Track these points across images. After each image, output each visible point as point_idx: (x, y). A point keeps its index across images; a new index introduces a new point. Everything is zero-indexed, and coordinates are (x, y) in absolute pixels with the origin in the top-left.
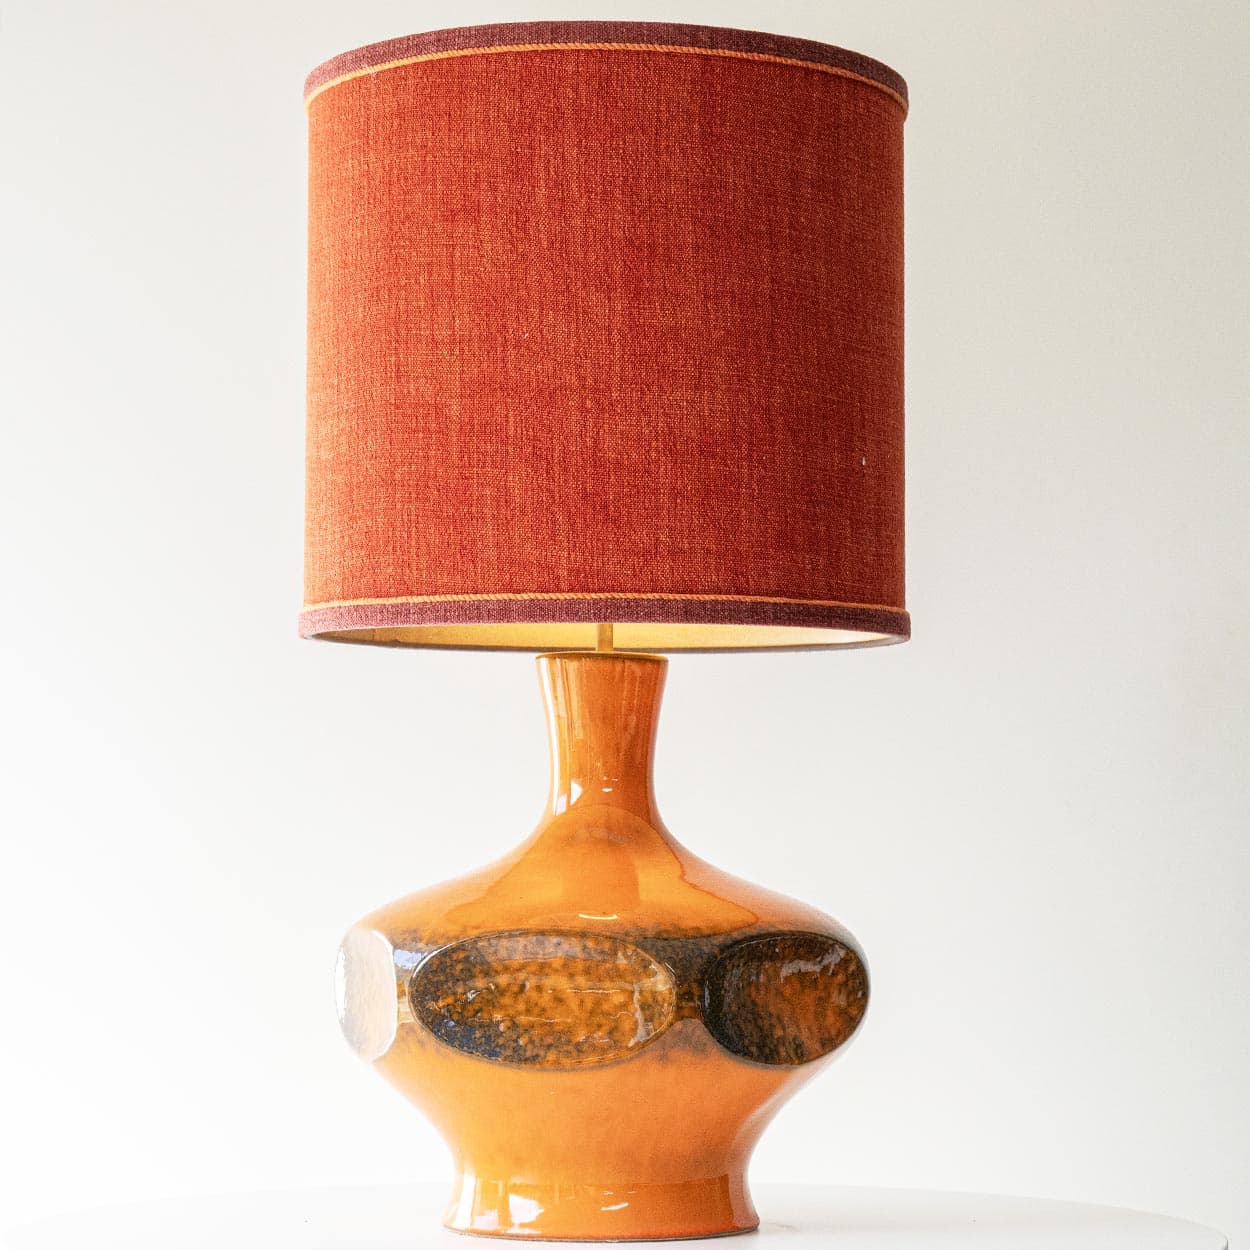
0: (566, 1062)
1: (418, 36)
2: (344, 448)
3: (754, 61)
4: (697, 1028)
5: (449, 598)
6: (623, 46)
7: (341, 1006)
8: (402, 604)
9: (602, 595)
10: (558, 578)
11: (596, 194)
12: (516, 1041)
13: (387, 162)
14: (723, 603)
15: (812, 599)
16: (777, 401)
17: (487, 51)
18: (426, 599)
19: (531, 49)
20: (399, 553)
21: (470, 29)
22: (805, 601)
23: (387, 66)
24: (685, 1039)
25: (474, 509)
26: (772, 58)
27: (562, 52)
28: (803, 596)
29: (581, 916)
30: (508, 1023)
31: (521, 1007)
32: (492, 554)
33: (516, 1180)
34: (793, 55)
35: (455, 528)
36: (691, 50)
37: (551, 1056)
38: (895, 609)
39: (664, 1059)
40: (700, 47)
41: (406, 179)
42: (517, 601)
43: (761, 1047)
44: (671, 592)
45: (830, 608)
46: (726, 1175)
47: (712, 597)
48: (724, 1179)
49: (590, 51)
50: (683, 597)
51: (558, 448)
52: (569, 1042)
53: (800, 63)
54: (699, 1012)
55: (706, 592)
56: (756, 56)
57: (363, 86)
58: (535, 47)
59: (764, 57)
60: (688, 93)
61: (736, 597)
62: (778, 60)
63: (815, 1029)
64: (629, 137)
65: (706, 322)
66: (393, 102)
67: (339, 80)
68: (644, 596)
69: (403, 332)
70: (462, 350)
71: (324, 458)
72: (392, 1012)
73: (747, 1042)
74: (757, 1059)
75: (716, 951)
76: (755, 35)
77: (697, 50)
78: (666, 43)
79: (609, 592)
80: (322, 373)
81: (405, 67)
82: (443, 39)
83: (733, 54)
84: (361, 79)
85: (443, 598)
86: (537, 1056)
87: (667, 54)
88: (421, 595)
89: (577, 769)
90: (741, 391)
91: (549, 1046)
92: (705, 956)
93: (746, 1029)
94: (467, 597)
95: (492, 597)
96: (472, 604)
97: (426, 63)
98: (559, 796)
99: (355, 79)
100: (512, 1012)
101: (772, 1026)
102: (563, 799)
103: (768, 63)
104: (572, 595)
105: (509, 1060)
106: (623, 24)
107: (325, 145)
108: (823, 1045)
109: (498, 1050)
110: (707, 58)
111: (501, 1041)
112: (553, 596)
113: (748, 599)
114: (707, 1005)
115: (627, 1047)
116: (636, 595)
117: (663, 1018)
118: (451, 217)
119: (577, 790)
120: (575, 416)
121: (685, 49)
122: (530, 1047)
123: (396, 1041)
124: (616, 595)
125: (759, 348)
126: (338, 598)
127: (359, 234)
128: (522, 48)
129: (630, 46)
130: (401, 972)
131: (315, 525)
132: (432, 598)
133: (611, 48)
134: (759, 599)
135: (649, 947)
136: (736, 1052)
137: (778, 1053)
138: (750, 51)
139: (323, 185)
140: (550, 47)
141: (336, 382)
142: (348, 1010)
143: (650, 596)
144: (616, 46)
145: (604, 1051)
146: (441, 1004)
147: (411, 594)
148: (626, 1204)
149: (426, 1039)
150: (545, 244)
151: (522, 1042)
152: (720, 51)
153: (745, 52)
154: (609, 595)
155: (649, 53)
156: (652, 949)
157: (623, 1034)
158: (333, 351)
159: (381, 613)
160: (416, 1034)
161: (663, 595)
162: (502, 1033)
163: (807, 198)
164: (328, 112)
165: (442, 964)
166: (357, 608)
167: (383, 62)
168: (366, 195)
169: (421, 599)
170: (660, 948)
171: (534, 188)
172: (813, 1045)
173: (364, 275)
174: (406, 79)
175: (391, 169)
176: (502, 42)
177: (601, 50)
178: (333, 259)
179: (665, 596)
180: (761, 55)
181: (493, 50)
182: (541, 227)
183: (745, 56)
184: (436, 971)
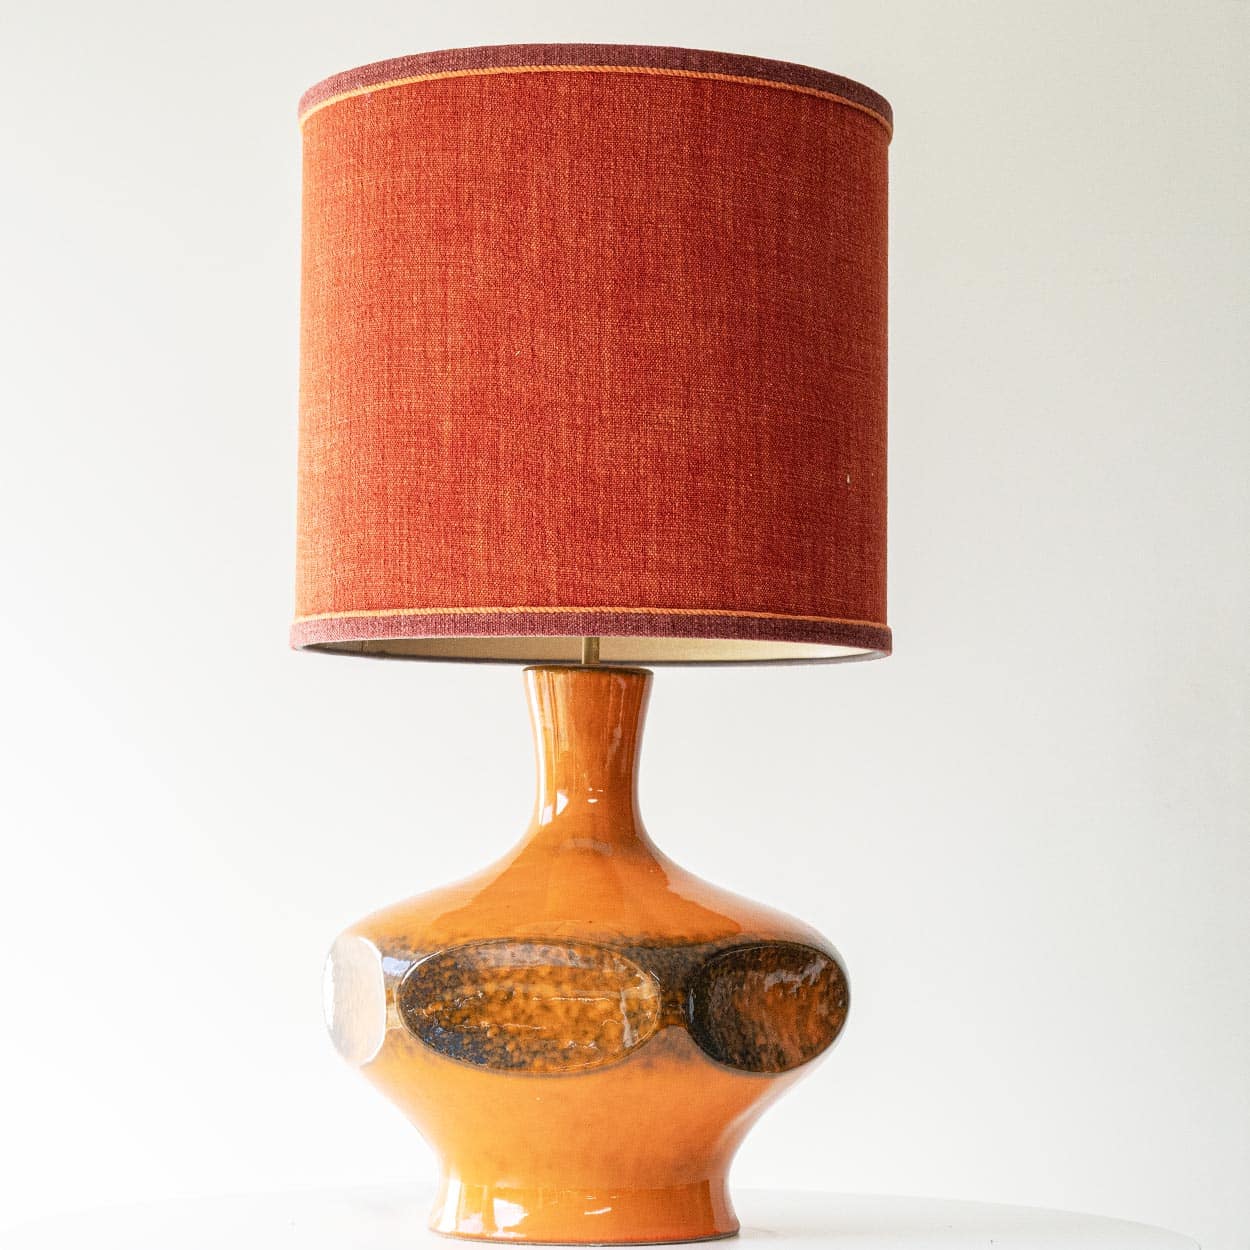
0: (553, 1068)
1: (413, 57)
2: (336, 463)
3: (743, 85)
4: (681, 1036)
5: (440, 611)
6: (614, 69)
7: (330, 1013)
8: (393, 617)
9: (591, 610)
10: (548, 591)
11: (587, 215)
12: (504, 1048)
13: (381, 182)
14: (709, 617)
15: (797, 614)
16: (764, 419)
17: (481, 72)
18: (417, 611)
19: (524, 71)
20: (390, 566)
21: (464, 51)
22: (790, 617)
23: (380, 87)
24: (669, 1047)
26: (761, 82)
27: (555, 74)
28: (788, 611)
30: (496, 1030)
31: (508, 1013)
33: (502, 1184)
34: (782, 79)
36: (682, 73)
37: (538, 1063)
38: (877, 625)
39: (648, 1066)
40: (690, 70)
42: (507, 614)
43: (743, 1055)
44: (658, 606)
45: (815, 624)
46: (708, 1181)
47: (699, 612)
48: (705, 1185)
49: (583, 73)
50: (671, 611)
52: (555, 1048)
53: (789, 87)
54: (683, 1020)
55: (694, 607)
56: (745, 80)
57: (358, 106)
58: (527, 69)
59: (755, 81)
61: (723, 612)
62: (767, 83)
63: (796, 1037)
64: (621, 158)
65: (694, 341)
66: (387, 122)
67: (333, 100)
68: (632, 610)
69: (396, 348)
71: (316, 472)
72: (380, 1018)
73: (730, 1051)
74: (739, 1067)
75: (700, 960)
76: (745, 59)
77: (688, 74)
78: (658, 67)
79: (597, 606)
80: (314, 388)
81: (400, 87)
82: (437, 60)
83: (723, 77)
84: (356, 99)
85: (433, 611)
86: (524, 1062)
87: (658, 77)
88: (412, 607)
89: (563, 780)
90: (729, 409)
91: (535, 1053)
92: (690, 966)
93: (730, 1035)
94: (457, 611)
95: (482, 610)
97: (420, 83)
98: (545, 806)
99: (350, 99)
100: (498, 1019)
101: (755, 1035)
102: (549, 810)
103: (757, 87)
104: (562, 609)
105: (496, 1066)
106: (615, 47)
107: (318, 164)
108: (804, 1054)
109: (485, 1056)
110: (697, 81)
111: (488, 1047)
112: (542, 609)
113: (734, 613)
114: (691, 1013)
115: (612, 1053)
116: (625, 609)
117: (648, 1026)
118: (443, 234)
119: (563, 801)
120: (564, 432)
121: (676, 72)
122: (516, 1054)
123: (385, 1046)
124: (605, 609)
125: (746, 368)
126: (330, 610)
127: (353, 252)
128: (514, 70)
129: (622, 69)
130: (389, 979)
131: (308, 536)
132: (423, 611)
133: (603, 70)
134: (744, 613)
135: (634, 955)
136: (719, 1059)
137: (760, 1060)
138: (739, 75)
139: (317, 204)
140: (543, 68)
141: (328, 397)
142: (337, 1016)
143: (638, 610)
144: (607, 68)
145: (590, 1057)
146: (430, 1010)
147: (402, 606)
148: (609, 1209)
149: (414, 1045)
150: (537, 264)
151: (509, 1048)
152: (710, 74)
153: (736, 76)
154: (598, 609)
155: (640, 75)
156: (637, 957)
157: (609, 1041)
158: (326, 367)
159: (373, 625)
160: (404, 1040)
161: (651, 609)
162: (490, 1040)
163: (794, 220)
164: (323, 131)
165: (430, 971)
166: (348, 620)
167: (378, 82)
168: (360, 214)
169: (412, 612)
170: (646, 957)
171: (526, 208)
172: (794, 1053)
173: (357, 293)
174: (400, 99)
175: (385, 188)
176: (496, 63)
177: (592, 73)
178: (327, 277)
179: (653, 610)
180: (750, 79)
181: (486, 72)
182: (533, 246)
183: (734, 79)
184: (424, 978)
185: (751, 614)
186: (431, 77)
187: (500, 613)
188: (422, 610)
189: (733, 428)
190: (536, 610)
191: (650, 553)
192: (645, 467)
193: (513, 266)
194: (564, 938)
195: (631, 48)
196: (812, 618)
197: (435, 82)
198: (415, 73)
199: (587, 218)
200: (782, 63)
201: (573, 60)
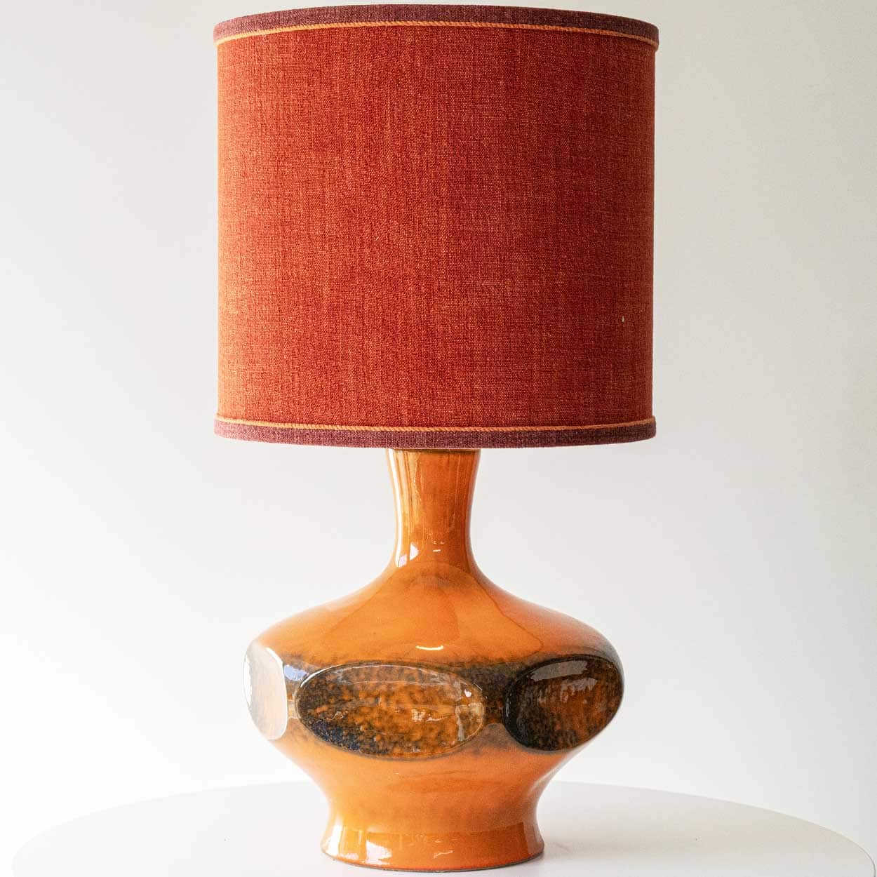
0: (407, 754)
2: (245, 309)
3: (545, 31)
4: (500, 730)
5: (322, 427)
6: (448, 23)
8: (288, 430)
9: (432, 429)
10: (401, 415)
11: (428, 135)
12: (372, 739)
13: (275, 103)
14: (520, 433)
15: (584, 425)
16: (560, 283)
17: (348, 25)
18: (305, 426)
19: (380, 25)
20: (286, 391)
21: (335, 8)
22: (579, 427)
23: (273, 31)
24: (492, 740)
25: (340, 364)
26: (558, 28)
27: (403, 28)
28: (578, 423)
29: (418, 647)
30: (366, 726)
31: (375, 714)
32: (353, 397)
33: (371, 829)
34: (574, 25)
35: (327, 377)
36: (498, 25)
37: (397, 750)
38: (645, 421)
39: (476, 752)
40: (505, 23)
41: (289, 117)
42: (371, 432)
43: (545, 740)
44: (482, 426)
45: (598, 431)
46: (522, 823)
47: (512, 429)
48: (521, 825)
49: (424, 27)
50: (491, 429)
51: (400, 321)
52: (409, 740)
53: (579, 30)
54: (502, 719)
55: (508, 425)
56: (547, 28)
57: (257, 43)
58: (383, 23)
59: (552, 28)
60: (496, 57)
61: (530, 428)
62: (562, 29)
63: (584, 721)
64: (452, 92)
66: (279, 58)
67: (239, 36)
68: (463, 429)
69: (288, 230)
70: (330, 247)
71: (231, 313)
72: (283, 710)
73: (536, 737)
74: (542, 748)
75: (513, 676)
76: (546, 11)
77: (503, 25)
78: (480, 20)
79: (438, 426)
80: (229, 249)
81: (288, 33)
82: (316, 14)
83: (529, 26)
84: (256, 38)
85: (317, 427)
86: (387, 750)
87: (481, 29)
88: (302, 423)
90: (534, 278)
91: (395, 743)
92: (506, 681)
93: (536, 728)
94: (335, 428)
95: (353, 428)
96: (339, 433)
97: (303, 31)
98: (401, 553)
99: (251, 37)
100: (368, 718)
101: (554, 724)
103: (556, 32)
104: (411, 429)
105: (367, 752)
106: (448, 7)
107: (229, 82)
108: (590, 732)
109: (358, 745)
110: (510, 30)
111: (361, 738)
112: (397, 429)
113: (538, 429)
114: (507, 715)
115: (450, 745)
116: (457, 429)
117: (476, 726)
118: (322, 148)
121: (494, 25)
122: (382, 743)
123: (287, 733)
124: (443, 429)
125: (547, 245)
126: (242, 418)
127: (255, 154)
128: (373, 24)
129: (453, 24)
130: (290, 686)
131: (226, 362)
132: (310, 427)
133: (439, 25)
134: (546, 428)
135: (466, 675)
136: (528, 745)
137: (558, 743)
138: (541, 24)
139: (228, 111)
140: (394, 24)
141: (239, 259)
142: (253, 697)
143: (467, 429)
144: (442, 23)
145: (434, 747)
146: (318, 710)
147: (295, 422)
149: (308, 735)
150: (391, 171)
151: (375, 739)
152: (520, 25)
153: (538, 25)
154: (437, 429)
155: (467, 28)
156: (468, 677)
157: (448, 735)
158: (237, 237)
159: (274, 433)
160: (300, 731)
161: (476, 428)
162: (362, 732)
163: (583, 131)
164: (231, 57)
165: (318, 683)
166: (256, 428)
167: (271, 28)
168: (260, 126)
169: (302, 426)
170: (474, 676)
171: (382, 129)
172: (583, 732)
173: (259, 185)
174: (288, 42)
175: (278, 108)
176: (359, 19)
177: (431, 27)
178: (236, 168)
179: (478, 429)
180: (550, 27)
181: (352, 25)
182: (388, 158)
183: (538, 28)
184: (315, 688)
185: (550, 428)
186: (310, 27)
187: (366, 431)
188: (309, 425)
189: (537, 292)
190: (392, 429)
191: (476, 386)
192: (472, 323)
193: (373, 173)
194: (415, 662)
195: (460, 7)
196: (595, 427)
197: (314, 31)
198: (299, 24)
199: (428, 138)
200: (574, 12)
201: (417, 18)
